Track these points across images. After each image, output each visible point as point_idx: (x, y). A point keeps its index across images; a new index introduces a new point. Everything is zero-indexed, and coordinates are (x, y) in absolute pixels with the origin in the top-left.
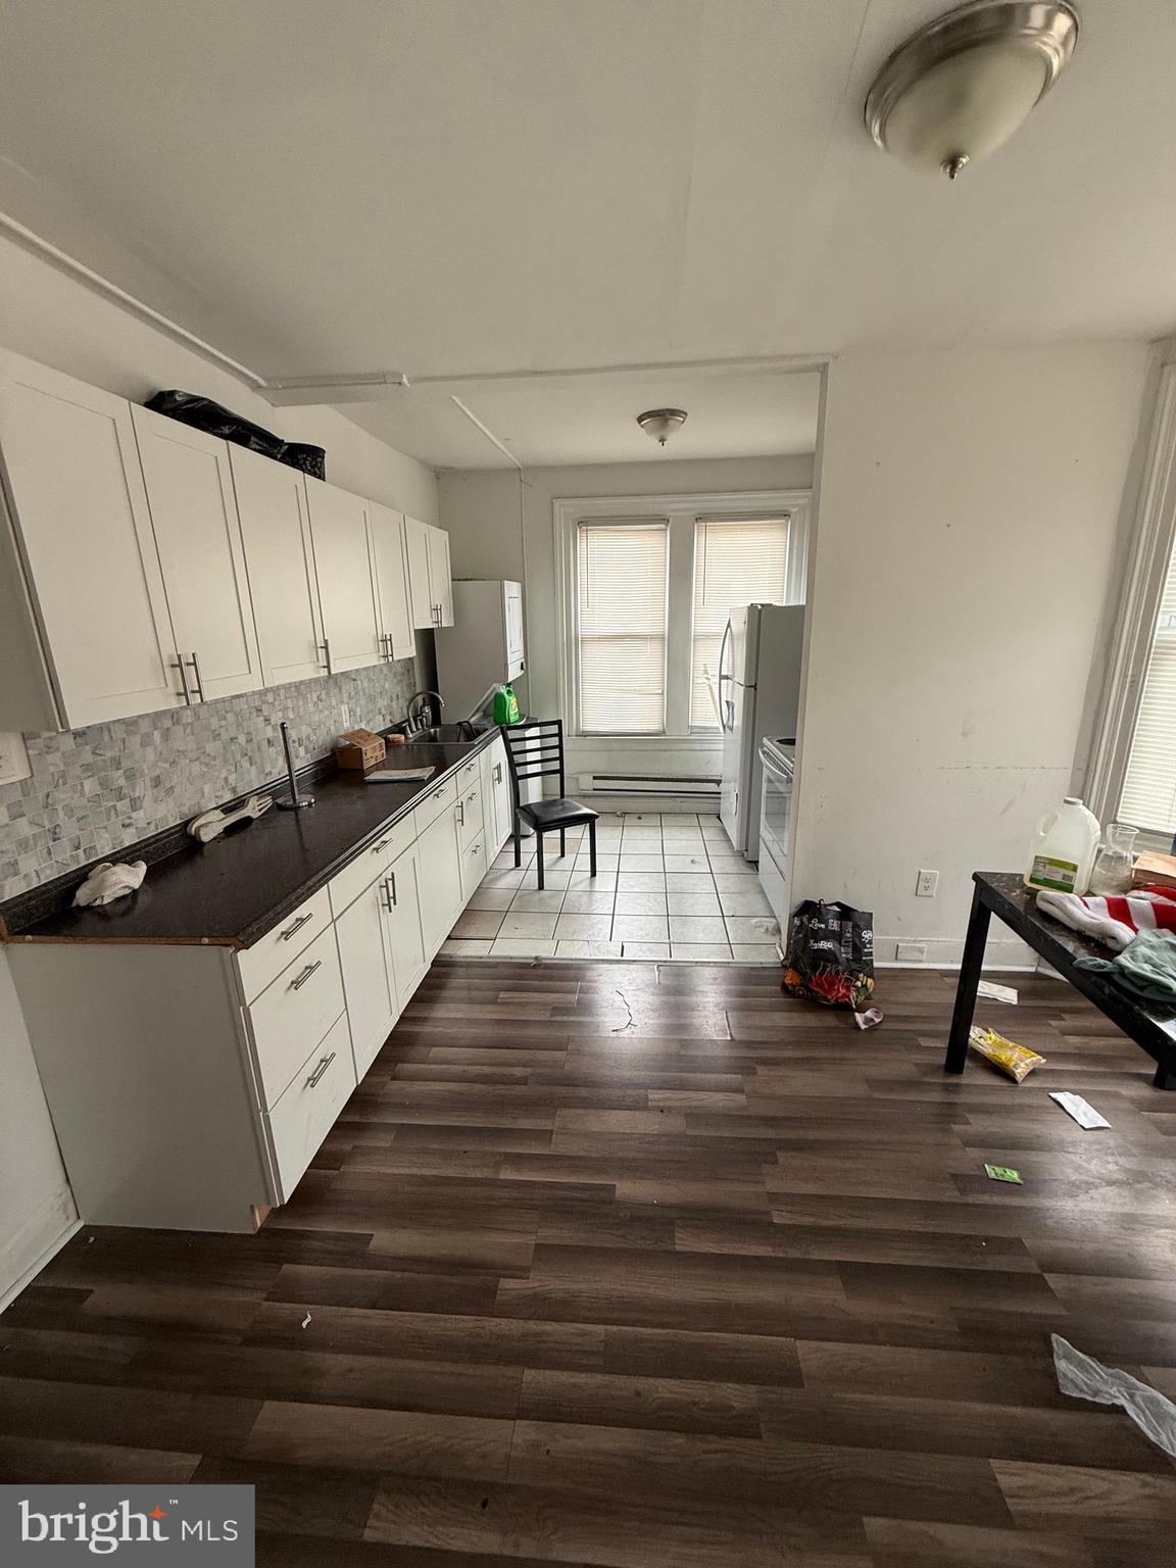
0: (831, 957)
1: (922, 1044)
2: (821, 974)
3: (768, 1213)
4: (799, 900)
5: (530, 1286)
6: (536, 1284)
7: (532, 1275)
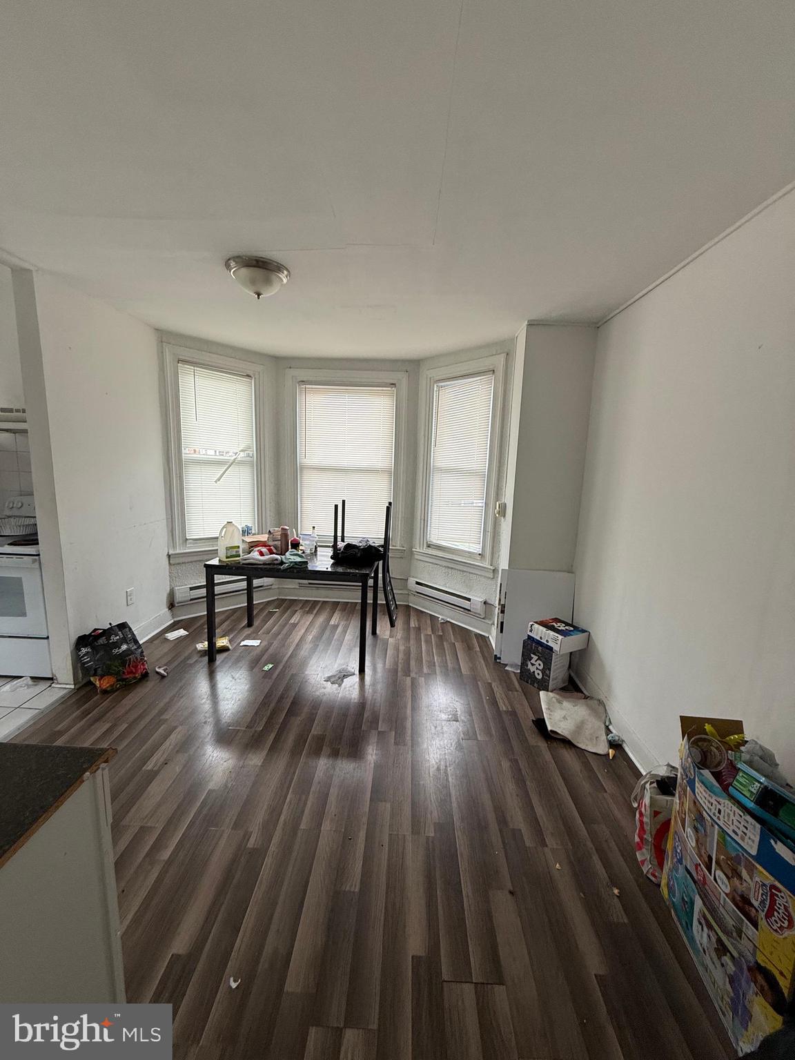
0: (129, 653)
1: (192, 662)
2: (129, 665)
3: (256, 731)
4: (74, 638)
5: (257, 831)
6: (257, 828)
7: (250, 830)
